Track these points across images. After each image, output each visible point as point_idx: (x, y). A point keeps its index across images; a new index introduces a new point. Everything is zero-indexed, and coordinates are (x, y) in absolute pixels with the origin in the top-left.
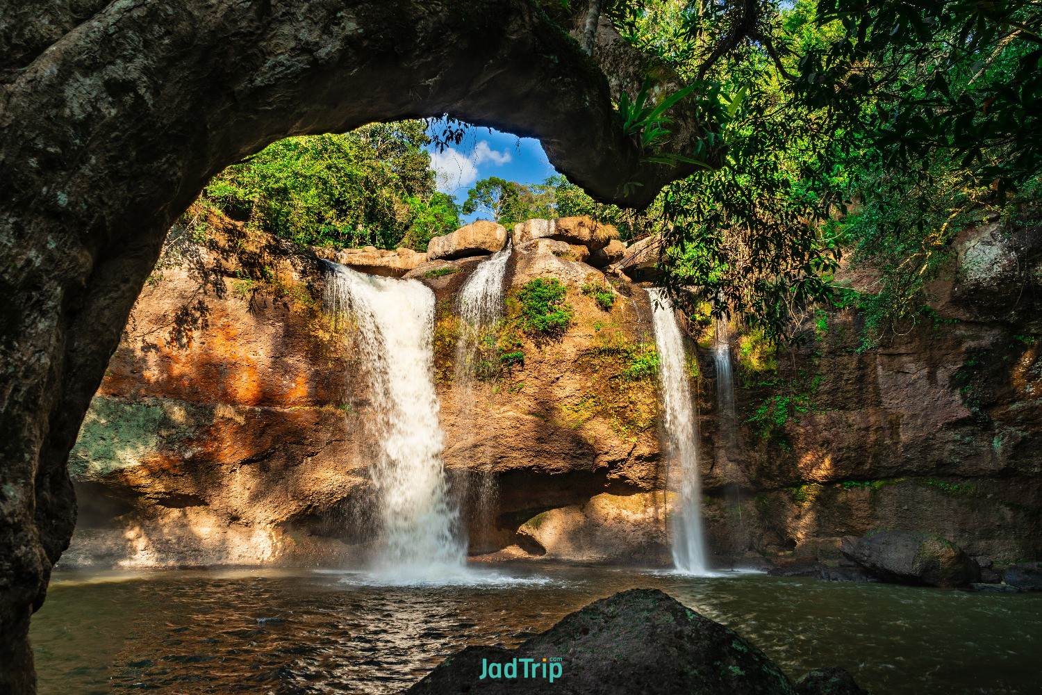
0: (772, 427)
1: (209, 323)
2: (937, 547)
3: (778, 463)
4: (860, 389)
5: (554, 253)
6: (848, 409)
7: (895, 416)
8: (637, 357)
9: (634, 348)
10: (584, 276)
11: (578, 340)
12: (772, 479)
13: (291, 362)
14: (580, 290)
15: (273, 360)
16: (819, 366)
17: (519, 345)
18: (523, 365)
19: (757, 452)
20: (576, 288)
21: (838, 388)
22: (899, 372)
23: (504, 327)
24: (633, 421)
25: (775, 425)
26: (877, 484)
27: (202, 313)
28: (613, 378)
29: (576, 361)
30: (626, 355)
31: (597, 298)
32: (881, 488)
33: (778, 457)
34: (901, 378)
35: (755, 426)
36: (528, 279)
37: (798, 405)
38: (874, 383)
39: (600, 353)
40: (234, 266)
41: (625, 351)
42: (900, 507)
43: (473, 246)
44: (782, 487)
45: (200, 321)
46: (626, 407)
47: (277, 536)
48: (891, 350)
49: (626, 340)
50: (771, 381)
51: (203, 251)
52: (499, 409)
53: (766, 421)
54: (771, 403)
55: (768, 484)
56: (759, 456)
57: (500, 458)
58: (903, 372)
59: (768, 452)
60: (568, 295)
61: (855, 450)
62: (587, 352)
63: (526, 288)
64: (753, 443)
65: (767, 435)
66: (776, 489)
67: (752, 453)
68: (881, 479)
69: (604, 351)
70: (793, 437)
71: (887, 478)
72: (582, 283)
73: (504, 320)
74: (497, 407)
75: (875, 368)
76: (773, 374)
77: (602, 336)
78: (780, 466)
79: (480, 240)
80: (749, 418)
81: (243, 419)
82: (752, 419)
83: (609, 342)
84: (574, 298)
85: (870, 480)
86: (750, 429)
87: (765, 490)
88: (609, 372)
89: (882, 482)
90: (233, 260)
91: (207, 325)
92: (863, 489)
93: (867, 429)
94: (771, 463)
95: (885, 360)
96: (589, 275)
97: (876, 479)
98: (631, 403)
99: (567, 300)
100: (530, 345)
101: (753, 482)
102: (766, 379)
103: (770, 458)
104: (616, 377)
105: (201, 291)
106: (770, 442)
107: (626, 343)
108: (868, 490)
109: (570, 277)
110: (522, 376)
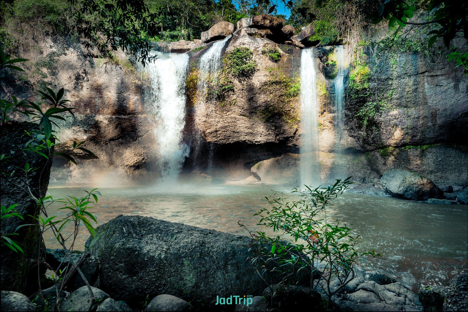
0: (367, 118)
1: (89, 79)
2: (413, 179)
3: (372, 136)
4: (415, 96)
5: (248, 34)
6: (409, 107)
7: (434, 110)
8: (291, 85)
9: (289, 80)
10: (262, 45)
11: (260, 78)
12: (370, 145)
13: (126, 95)
14: (260, 52)
15: (118, 94)
16: (392, 84)
17: (231, 82)
18: (234, 91)
19: (362, 131)
20: (258, 51)
21: (403, 96)
22: (437, 85)
23: (222, 73)
24: (294, 117)
25: (369, 117)
26: (425, 147)
27: (86, 74)
28: (281, 96)
29: (260, 88)
30: (286, 84)
31: (270, 56)
32: (426, 149)
33: (372, 134)
34: (438, 89)
35: (360, 118)
36: (233, 49)
37: (381, 106)
38: (423, 92)
39: (272, 83)
40: (96, 53)
41: (285, 82)
42: (437, 159)
43: (217, 35)
44: (375, 149)
45: (85, 79)
46: (290, 111)
47: (130, 171)
48: (432, 74)
49: (285, 76)
50: (366, 94)
51: (82, 46)
52: (226, 113)
53: (365, 115)
54: (367, 106)
55: (369, 148)
56: (363, 133)
57: (229, 137)
58: (439, 85)
59: (366, 131)
60: (254, 55)
61: (411, 129)
62: (265, 84)
63: (232, 53)
64: (360, 127)
65: (365, 122)
66: (373, 150)
67: (360, 132)
68: (427, 144)
69: (274, 82)
70: (379, 123)
71: (430, 144)
72: (261, 49)
73: (222, 70)
74: (225, 112)
75: (424, 84)
76: (366, 90)
77: (273, 75)
78: (373, 138)
79: (220, 32)
80: (357, 114)
81: (107, 121)
82: (358, 115)
83: (276, 77)
84: (257, 56)
85: (421, 145)
86: (357, 120)
87: (368, 151)
88: (278, 93)
89: (427, 146)
90: (96, 49)
91: (89, 80)
92: (417, 150)
93: (418, 118)
94: (368, 137)
95: (429, 79)
96: (265, 44)
97: (424, 145)
98: (292, 108)
99: (254, 58)
100: (236, 81)
101: (362, 147)
102: (363, 93)
103: (368, 134)
104: (282, 95)
105: (84, 65)
106: (367, 126)
107: (285, 78)
108: (419, 150)
109: (255, 46)
110: (235, 97)
